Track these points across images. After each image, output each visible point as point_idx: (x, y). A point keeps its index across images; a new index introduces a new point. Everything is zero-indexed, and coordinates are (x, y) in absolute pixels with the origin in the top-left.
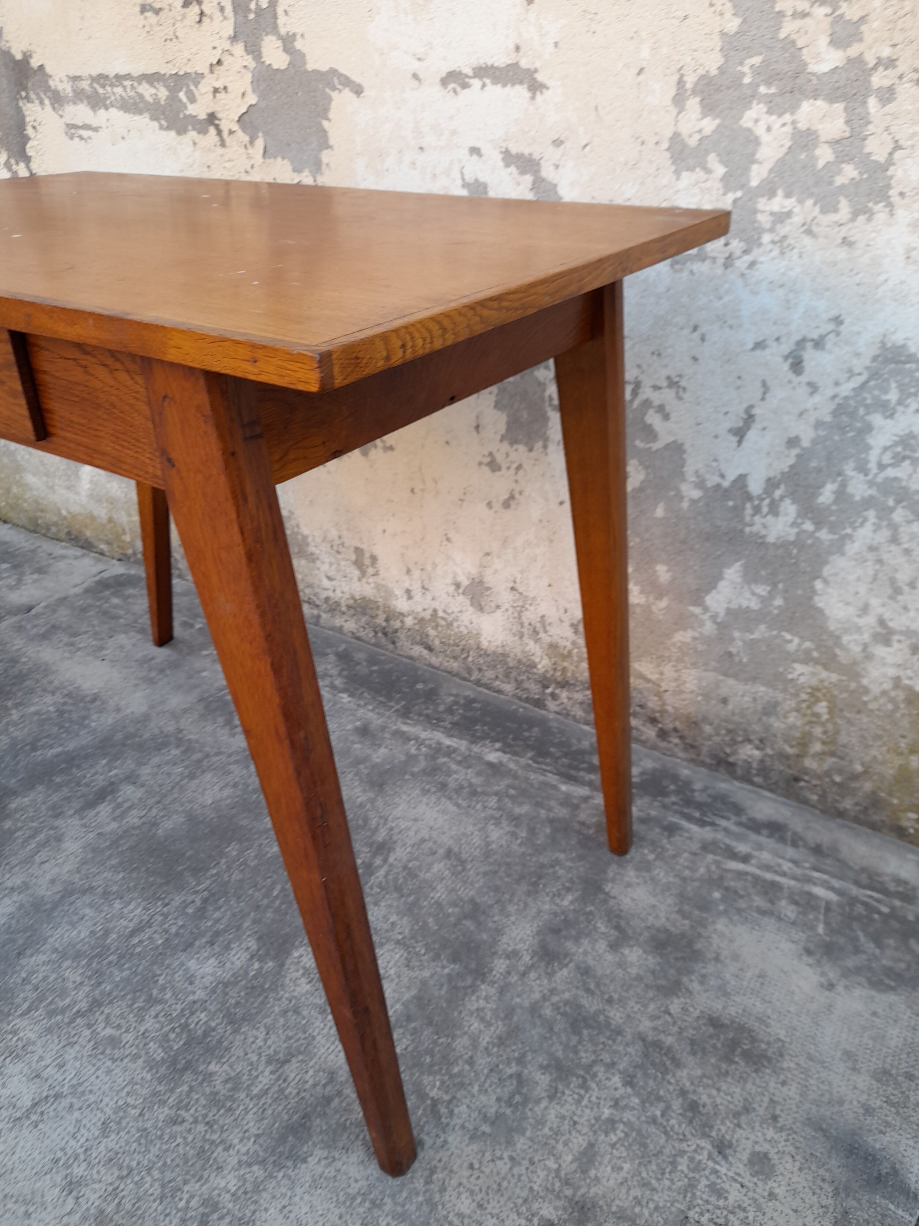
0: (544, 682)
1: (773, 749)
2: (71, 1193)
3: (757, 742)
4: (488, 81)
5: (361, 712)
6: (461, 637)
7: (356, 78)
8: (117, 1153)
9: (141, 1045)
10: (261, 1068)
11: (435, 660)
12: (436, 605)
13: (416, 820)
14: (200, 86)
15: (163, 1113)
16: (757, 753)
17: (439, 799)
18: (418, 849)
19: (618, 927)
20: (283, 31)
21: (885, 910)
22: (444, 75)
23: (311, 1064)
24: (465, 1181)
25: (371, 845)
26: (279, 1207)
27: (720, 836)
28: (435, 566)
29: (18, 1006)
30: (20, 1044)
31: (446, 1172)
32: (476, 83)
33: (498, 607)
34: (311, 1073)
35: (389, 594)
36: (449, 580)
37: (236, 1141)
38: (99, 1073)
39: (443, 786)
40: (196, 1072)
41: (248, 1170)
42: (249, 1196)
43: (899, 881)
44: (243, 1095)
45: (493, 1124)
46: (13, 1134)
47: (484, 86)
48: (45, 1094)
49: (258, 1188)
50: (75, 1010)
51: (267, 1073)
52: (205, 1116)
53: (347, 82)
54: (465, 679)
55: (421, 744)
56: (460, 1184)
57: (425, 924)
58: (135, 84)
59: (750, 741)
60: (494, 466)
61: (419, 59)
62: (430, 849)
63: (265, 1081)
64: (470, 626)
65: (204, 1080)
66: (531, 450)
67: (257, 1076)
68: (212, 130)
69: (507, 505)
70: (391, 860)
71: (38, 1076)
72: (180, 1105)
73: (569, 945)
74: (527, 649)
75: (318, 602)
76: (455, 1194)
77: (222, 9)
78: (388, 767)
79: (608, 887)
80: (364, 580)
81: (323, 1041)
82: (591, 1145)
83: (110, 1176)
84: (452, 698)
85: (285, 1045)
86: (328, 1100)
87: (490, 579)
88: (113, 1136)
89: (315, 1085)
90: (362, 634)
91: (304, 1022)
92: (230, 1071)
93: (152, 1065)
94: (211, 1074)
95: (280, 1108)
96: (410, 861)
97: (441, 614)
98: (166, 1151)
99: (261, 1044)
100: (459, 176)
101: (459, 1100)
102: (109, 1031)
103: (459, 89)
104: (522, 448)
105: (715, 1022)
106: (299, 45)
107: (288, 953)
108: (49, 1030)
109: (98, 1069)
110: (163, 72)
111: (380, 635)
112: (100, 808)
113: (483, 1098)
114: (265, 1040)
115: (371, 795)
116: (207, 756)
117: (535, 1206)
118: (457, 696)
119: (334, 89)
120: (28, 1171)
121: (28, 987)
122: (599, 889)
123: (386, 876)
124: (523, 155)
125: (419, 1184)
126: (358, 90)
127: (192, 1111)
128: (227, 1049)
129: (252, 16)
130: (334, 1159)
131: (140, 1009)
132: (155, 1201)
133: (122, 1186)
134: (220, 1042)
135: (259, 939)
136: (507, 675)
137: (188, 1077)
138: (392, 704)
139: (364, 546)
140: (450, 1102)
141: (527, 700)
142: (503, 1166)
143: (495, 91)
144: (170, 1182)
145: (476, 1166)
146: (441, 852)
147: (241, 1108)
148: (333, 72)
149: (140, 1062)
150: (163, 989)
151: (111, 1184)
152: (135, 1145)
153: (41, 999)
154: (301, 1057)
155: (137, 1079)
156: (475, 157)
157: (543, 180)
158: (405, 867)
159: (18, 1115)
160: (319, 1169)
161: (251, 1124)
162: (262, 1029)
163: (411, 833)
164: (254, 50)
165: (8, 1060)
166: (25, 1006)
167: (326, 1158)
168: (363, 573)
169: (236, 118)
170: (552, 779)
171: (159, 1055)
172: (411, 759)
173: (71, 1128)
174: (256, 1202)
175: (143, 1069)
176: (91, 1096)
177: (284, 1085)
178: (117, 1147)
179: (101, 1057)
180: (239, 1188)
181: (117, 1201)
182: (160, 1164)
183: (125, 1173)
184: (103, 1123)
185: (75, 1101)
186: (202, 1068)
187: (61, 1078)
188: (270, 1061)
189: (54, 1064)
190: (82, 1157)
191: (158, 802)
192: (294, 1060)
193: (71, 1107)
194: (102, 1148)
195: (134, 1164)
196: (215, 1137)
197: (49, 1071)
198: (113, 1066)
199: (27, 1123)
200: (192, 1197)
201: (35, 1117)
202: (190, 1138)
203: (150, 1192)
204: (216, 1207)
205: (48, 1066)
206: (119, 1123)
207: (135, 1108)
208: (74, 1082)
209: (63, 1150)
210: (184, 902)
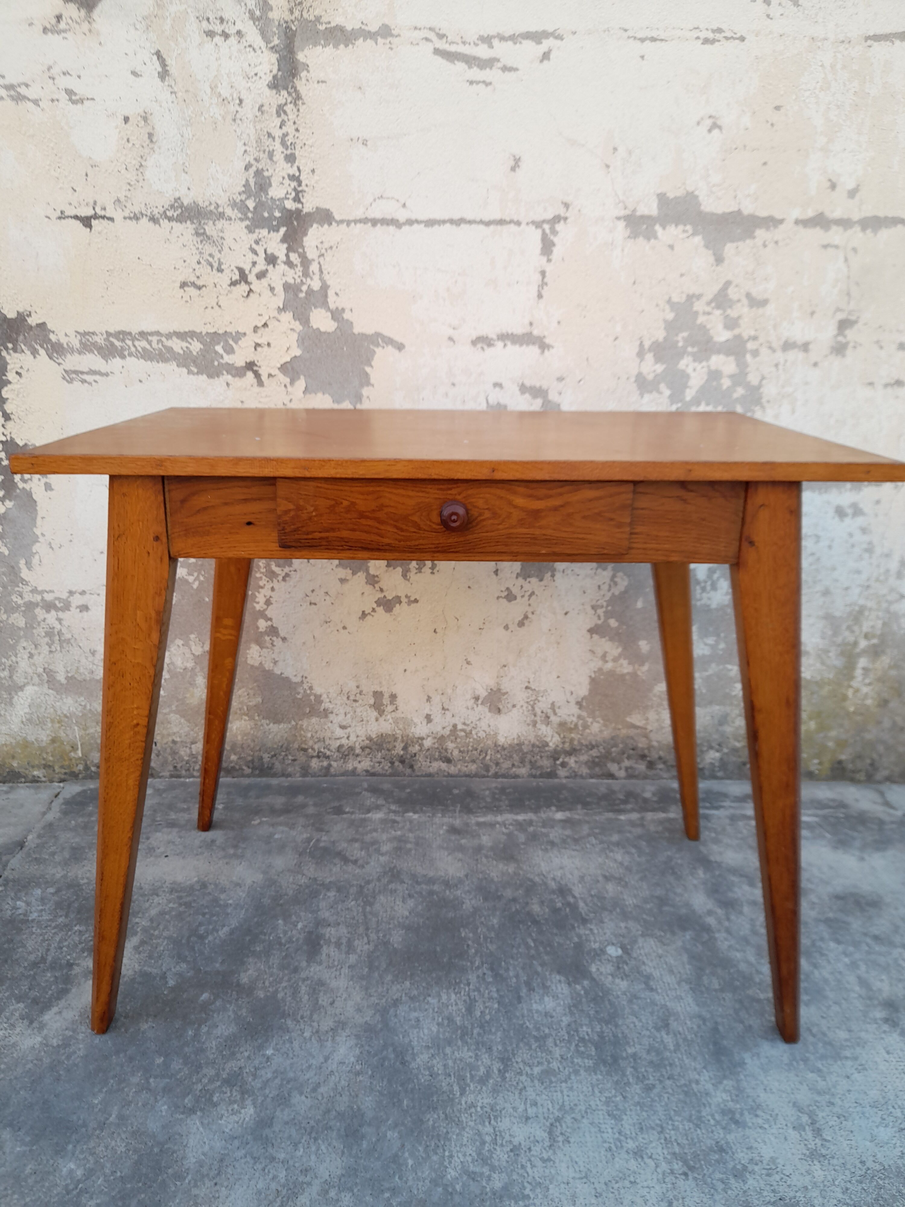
0: (555, 755)
1: (727, 748)
2: (642, 1158)
3: (717, 747)
4: (509, 343)
5: (437, 820)
6: (479, 741)
7: (398, 338)
8: (640, 1124)
9: (570, 1064)
10: (658, 1035)
11: (453, 770)
12: (456, 720)
13: (561, 868)
14: (240, 342)
15: (637, 1088)
16: (718, 755)
17: (559, 851)
18: (585, 883)
19: (741, 876)
20: (332, 306)
21: (842, 815)
22: (474, 338)
23: (682, 1018)
26: (762, 1091)
27: (732, 811)
28: (455, 687)
29: (452, 1091)
30: (488, 1110)
32: (500, 344)
33: (514, 706)
34: (688, 1022)
35: (408, 723)
36: (469, 696)
37: (697, 1077)
38: (565, 1093)
39: (553, 844)
40: (623, 1059)
41: (723, 1085)
42: (740, 1096)
43: (833, 800)
44: (668, 1054)
46: (560, 1155)
47: (505, 345)
48: (548, 1124)
49: (740, 1090)
50: (496, 1071)
51: (665, 1036)
52: (662, 1076)
53: (390, 341)
54: (484, 776)
55: (504, 824)
56: (829, 1028)
57: (644, 919)
58: (164, 339)
59: (711, 748)
60: (510, 597)
61: (454, 329)
62: (592, 879)
63: (669, 1040)
64: (488, 730)
65: (635, 1060)
66: (541, 580)
67: (662, 1040)
68: (250, 375)
69: (521, 624)
70: (577, 895)
71: (527, 1118)
72: (641, 1079)
73: (730, 895)
74: (540, 733)
75: (328, 753)
76: (832, 1033)
77: (272, 289)
78: (501, 846)
79: (712, 858)
80: (381, 720)
82: (859, 978)
83: (653, 1135)
85: (655, 1018)
87: (506, 686)
88: (624, 1117)
89: (699, 1027)
90: (378, 769)
91: (648, 1001)
92: (643, 1047)
93: (594, 1070)
94: (634, 1054)
95: (697, 1048)
96: (590, 891)
97: (460, 727)
98: (667, 1105)
99: (641, 1024)
100: (485, 401)
102: (537, 1070)
103: (485, 347)
104: (534, 580)
105: (838, 897)
106: (347, 316)
107: (590, 972)
108: (495, 1091)
109: (562, 1092)
110: (198, 331)
111: (397, 763)
112: (324, 951)
114: (640, 1021)
116: (361, 887)
117: (871, 1015)
119: (378, 345)
120: (600, 1164)
121: (441, 1077)
122: (709, 862)
123: (587, 905)
124: (535, 387)
125: (811, 1039)
126: (400, 347)
127: (651, 1078)
128: (625, 1037)
129: (302, 295)
130: (758, 1054)
131: (539, 1047)
132: (696, 1130)
133: (668, 1136)
134: (615, 1036)
135: (559, 973)
136: (522, 761)
137: (622, 1063)
138: (451, 808)
139: (384, 689)
141: (542, 776)
142: (835, 1008)
143: (513, 349)
144: (690, 1117)
146: (600, 878)
147: (676, 1060)
148: (378, 335)
149: (582, 1072)
150: (538, 1029)
151: (659, 1139)
152: (644, 1113)
153: (461, 1079)
155: (594, 1082)
156: (497, 389)
157: (549, 401)
158: (592, 896)
159: (547, 1144)
160: (757, 1063)
161: (693, 1064)
162: (630, 1017)
163: (570, 876)
164: (303, 318)
165: (493, 1122)
166: (456, 1088)
167: (753, 1056)
168: (381, 713)
169: (279, 366)
170: (611, 815)
171: (590, 1063)
172: (510, 835)
173: (593, 1130)
174: (748, 1097)
175: (590, 1075)
176: (579, 1107)
177: (683, 1036)
178: (635, 1121)
179: (554, 1084)
180: (731, 1096)
181: (675, 1144)
182: (672, 1113)
183: (659, 1129)
184: (609, 1115)
185: (573, 1115)
186: (624, 1055)
187: (545, 1110)
188: (658, 1029)
189: (528, 1106)
190: (622, 1138)
191: (367, 929)
192: (670, 1022)
193: (576, 1120)
194: (627, 1127)
195: (658, 1122)
196: (683, 1082)
197: (531, 1111)
198: (569, 1085)
199: (561, 1144)
200: (713, 1116)
201: (560, 1139)
202: (670, 1091)
203: (687, 1128)
204: (732, 1112)
205: (526, 1109)
206: (618, 1109)
207: (615, 1096)
208: (557, 1107)
209: (605, 1142)
210: (478, 977)
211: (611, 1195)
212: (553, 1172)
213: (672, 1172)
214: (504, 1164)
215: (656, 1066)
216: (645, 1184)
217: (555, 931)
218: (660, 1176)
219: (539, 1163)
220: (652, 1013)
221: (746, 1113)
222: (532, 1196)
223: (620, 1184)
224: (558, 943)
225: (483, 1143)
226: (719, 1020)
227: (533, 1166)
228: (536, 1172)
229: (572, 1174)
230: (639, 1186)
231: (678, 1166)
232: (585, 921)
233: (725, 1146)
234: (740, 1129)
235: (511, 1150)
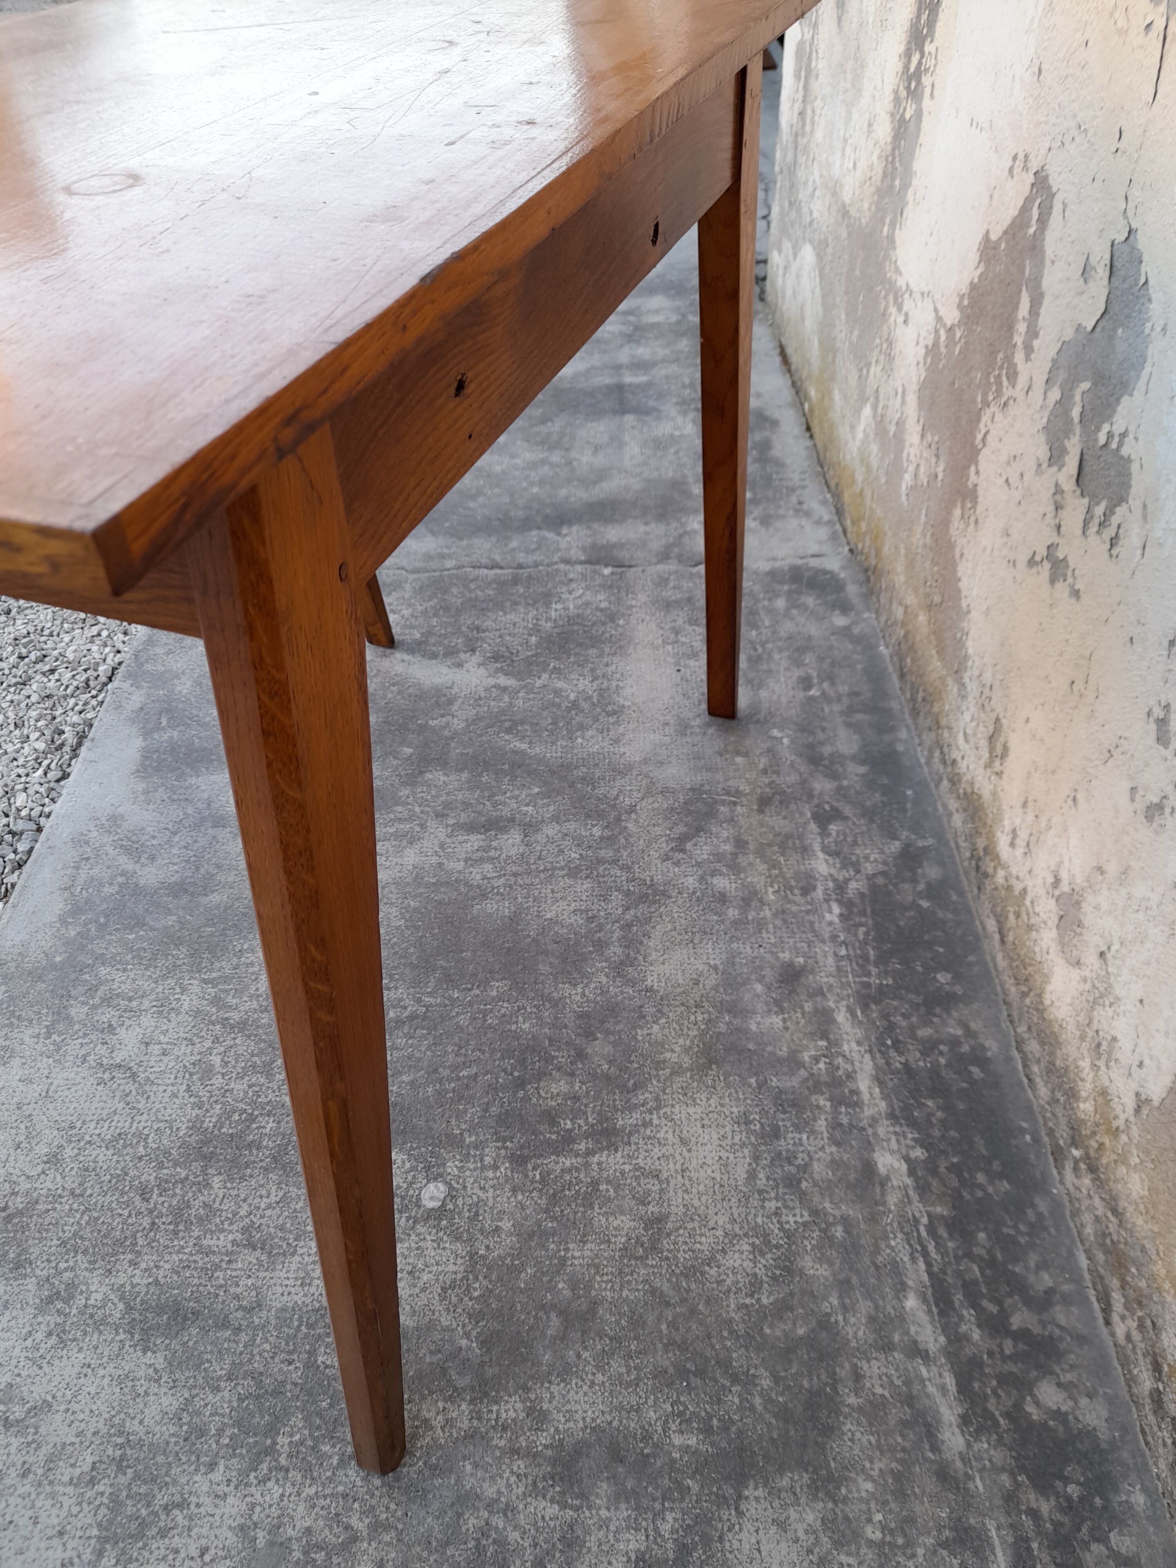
0: (1076, 1134)
2: (47, 1162)
5: (824, 949)
6: (1032, 960)
8: (94, 1169)
9: (214, 1099)
10: (235, 1227)
11: (1000, 960)
12: (1029, 883)
13: (684, 1142)
15: (149, 1176)
17: (743, 1145)
18: (637, 1178)
23: (261, 1274)
24: (183, 1554)
25: (603, 1118)
26: (87, 1361)
28: (1049, 826)
29: (211, 971)
30: (173, 1005)
31: (186, 1523)
33: (1079, 964)
34: (250, 1282)
35: (1000, 816)
36: (1053, 865)
37: (143, 1265)
38: (170, 1088)
39: (771, 1135)
40: (205, 1170)
41: (116, 1301)
42: (89, 1321)
44: (196, 1233)
45: (271, 1544)
46: (86, 1073)
48: (132, 1064)
49: (100, 1324)
50: (228, 1015)
51: (231, 1237)
52: (161, 1216)
55: (833, 1054)
56: (177, 1551)
57: (522, 1268)
62: (648, 1193)
63: (221, 1243)
64: (1045, 956)
65: (199, 1183)
67: (224, 1231)
71: (148, 1044)
72: (163, 1184)
74: (1081, 1064)
75: (947, 758)
76: (163, 1552)
78: (751, 1046)
80: (988, 772)
81: (294, 1267)
83: (71, 1182)
84: (959, 1032)
85: (272, 1230)
86: (224, 1323)
87: (1085, 911)
89: (237, 1297)
90: (962, 843)
92: (218, 1200)
93: (196, 1126)
94: (208, 1185)
95: (196, 1281)
96: (609, 1182)
97: (1028, 902)
98: (111, 1209)
101: (286, 1478)
102: (217, 1060)
108: (197, 1014)
109: (173, 1084)
111: (973, 863)
112: (473, 837)
113: (301, 1508)
114: (269, 1206)
115: (687, 1061)
116: (615, 862)
118: (969, 1033)
120: (56, 1113)
123: (567, 1170)
127: (161, 1199)
128: (242, 1178)
130: (157, 1381)
131: (254, 1066)
132: (59, 1239)
133: (64, 1199)
134: (248, 1165)
136: (1048, 1072)
137: (196, 1167)
138: (874, 970)
139: (1004, 723)
140: (279, 1468)
141: (1050, 1134)
144: (81, 1238)
145: (207, 1558)
146: (652, 1209)
147: (182, 1243)
149: (196, 1112)
151: (64, 1188)
152: (108, 1178)
153: (226, 980)
154: (264, 1258)
155: (175, 1125)
158: (595, 1184)
159: (105, 1061)
160: (141, 1373)
161: (167, 1266)
162: (281, 1194)
163: (656, 1152)
165: (155, 1009)
166: (214, 975)
167: (156, 1371)
168: (991, 762)
171: (209, 1123)
173: (105, 1112)
174: (85, 1333)
175: (188, 1121)
176: (144, 1102)
177: (224, 1265)
178: (101, 1164)
179: (187, 1075)
180: (94, 1306)
181: (50, 1207)
182: (95, 1214)
183: (78, 1192)
184: (120, 1134)
185: (134, 1093)
186: (211, 1171)
187: (151, 1064)
188: (245, 1230)
189: (165, 1046)
190: (82, 1144)
191: (515, 875)
192: (258, 1253)
193: (127, 1095)
194: (94, 1153)
195: (89, 1192)
196: (140, 1242)
197: (156, 1049)
198: (180, 1095)
199: (100, 1075)
200: (72, 1269)
201: (107, 1076)
202: (130, 1221)
203: (66, 1228)
204: (68, 1299)
205: (160, 1043)
206: (124, 1147)
207: (145, 1148)
208: (152, 1077)
209: (84, 1123)
210: (401, 1000)
211: (14, 1118)
212: (67, 1064)
213: (14, 1194)
214: (96, 1018)
215: (179, 1214)
216: (12, 1158)
217: (494, 1110)
218: (14, 1178)
219: (83, 1052)
220: (282, 1228)
221: (59, 1320)
222: (47, 1042)
223: (23, 1131)
224: (465, 1111)
225: (130, 1000)
226: (244, 1337)
227: (82, 1045)
228: (74, 1048)
229: (56, 1082)
230: (12, 1151)
231: (19, 1202)
232: (519, 1160)
233: (21, 1270)
234: (38, 1301)
235: (110, 1026)
